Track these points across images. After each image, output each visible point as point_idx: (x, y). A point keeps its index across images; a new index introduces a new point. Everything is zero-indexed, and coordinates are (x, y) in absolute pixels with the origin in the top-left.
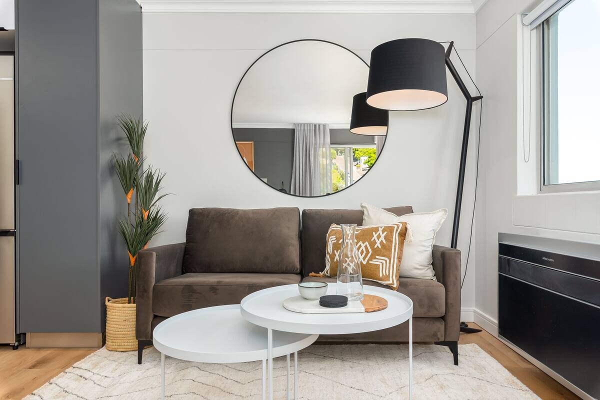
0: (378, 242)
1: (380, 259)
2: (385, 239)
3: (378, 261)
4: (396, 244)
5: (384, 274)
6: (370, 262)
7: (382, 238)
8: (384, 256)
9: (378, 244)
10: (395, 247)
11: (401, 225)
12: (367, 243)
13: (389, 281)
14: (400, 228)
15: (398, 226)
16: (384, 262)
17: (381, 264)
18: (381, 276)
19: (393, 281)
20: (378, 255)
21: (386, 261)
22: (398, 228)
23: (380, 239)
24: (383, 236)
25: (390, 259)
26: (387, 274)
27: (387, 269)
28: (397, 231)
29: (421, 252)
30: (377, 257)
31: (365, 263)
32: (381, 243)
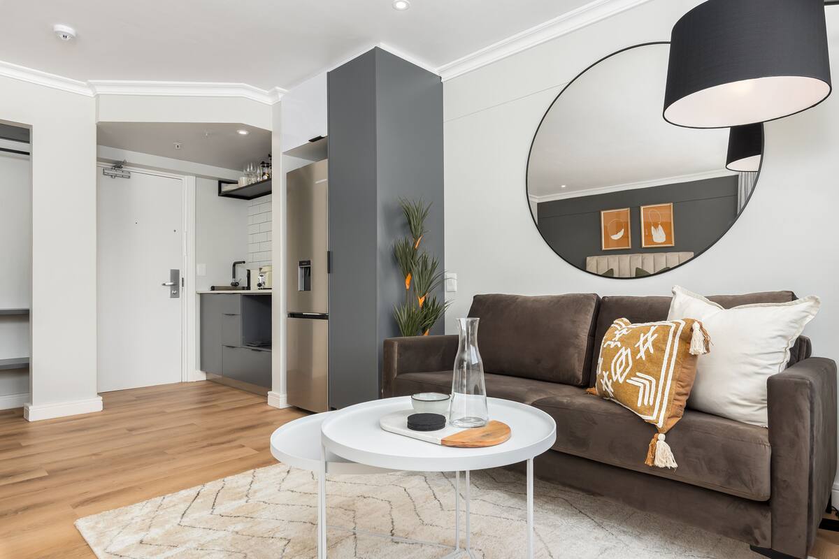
0: (643, 350)
1: (642, 378)
2: (653, 345)
3: (640, 381)
4: (671, 355)
5: (646, 403)
6: (628, 381)
7: (649, 345)
8: (648, 373)
9: (642, 354)
10: (669, 360)
11: (683, 324)
12: (629, 350)
13: (652, 415)
14: (681, 328)
15: (678, 325)
16: (647, 383)
17: (642, 386)
18: (639, 404)
19: (658, 417)
20: (639, 372)
21: (650, 382)
22: (677, 328)
23: (646, 345)
24: (651, 340)
25: (658, 380)
26: (651, 403)
27: (652, 396)
28: (675, 333)
29: (746, 375)
30: (638, 374)
31: (621, 381)
32: (647, 351)
